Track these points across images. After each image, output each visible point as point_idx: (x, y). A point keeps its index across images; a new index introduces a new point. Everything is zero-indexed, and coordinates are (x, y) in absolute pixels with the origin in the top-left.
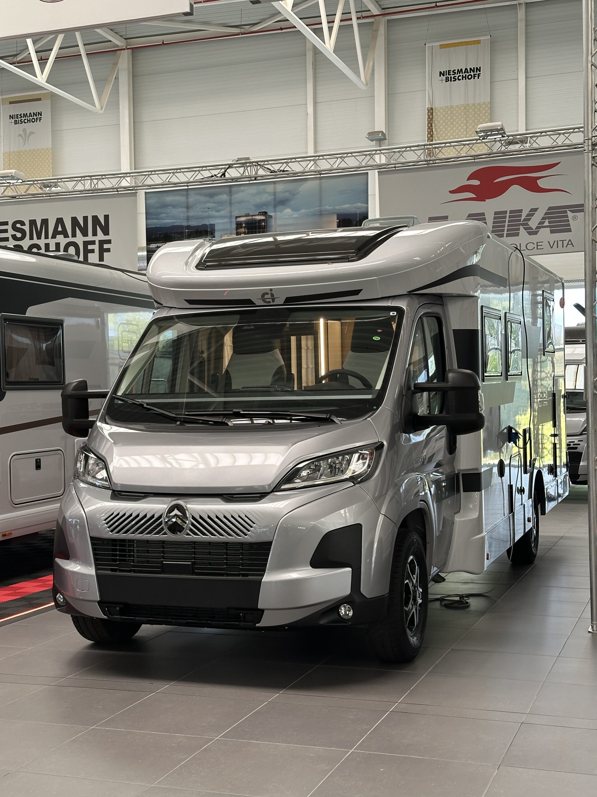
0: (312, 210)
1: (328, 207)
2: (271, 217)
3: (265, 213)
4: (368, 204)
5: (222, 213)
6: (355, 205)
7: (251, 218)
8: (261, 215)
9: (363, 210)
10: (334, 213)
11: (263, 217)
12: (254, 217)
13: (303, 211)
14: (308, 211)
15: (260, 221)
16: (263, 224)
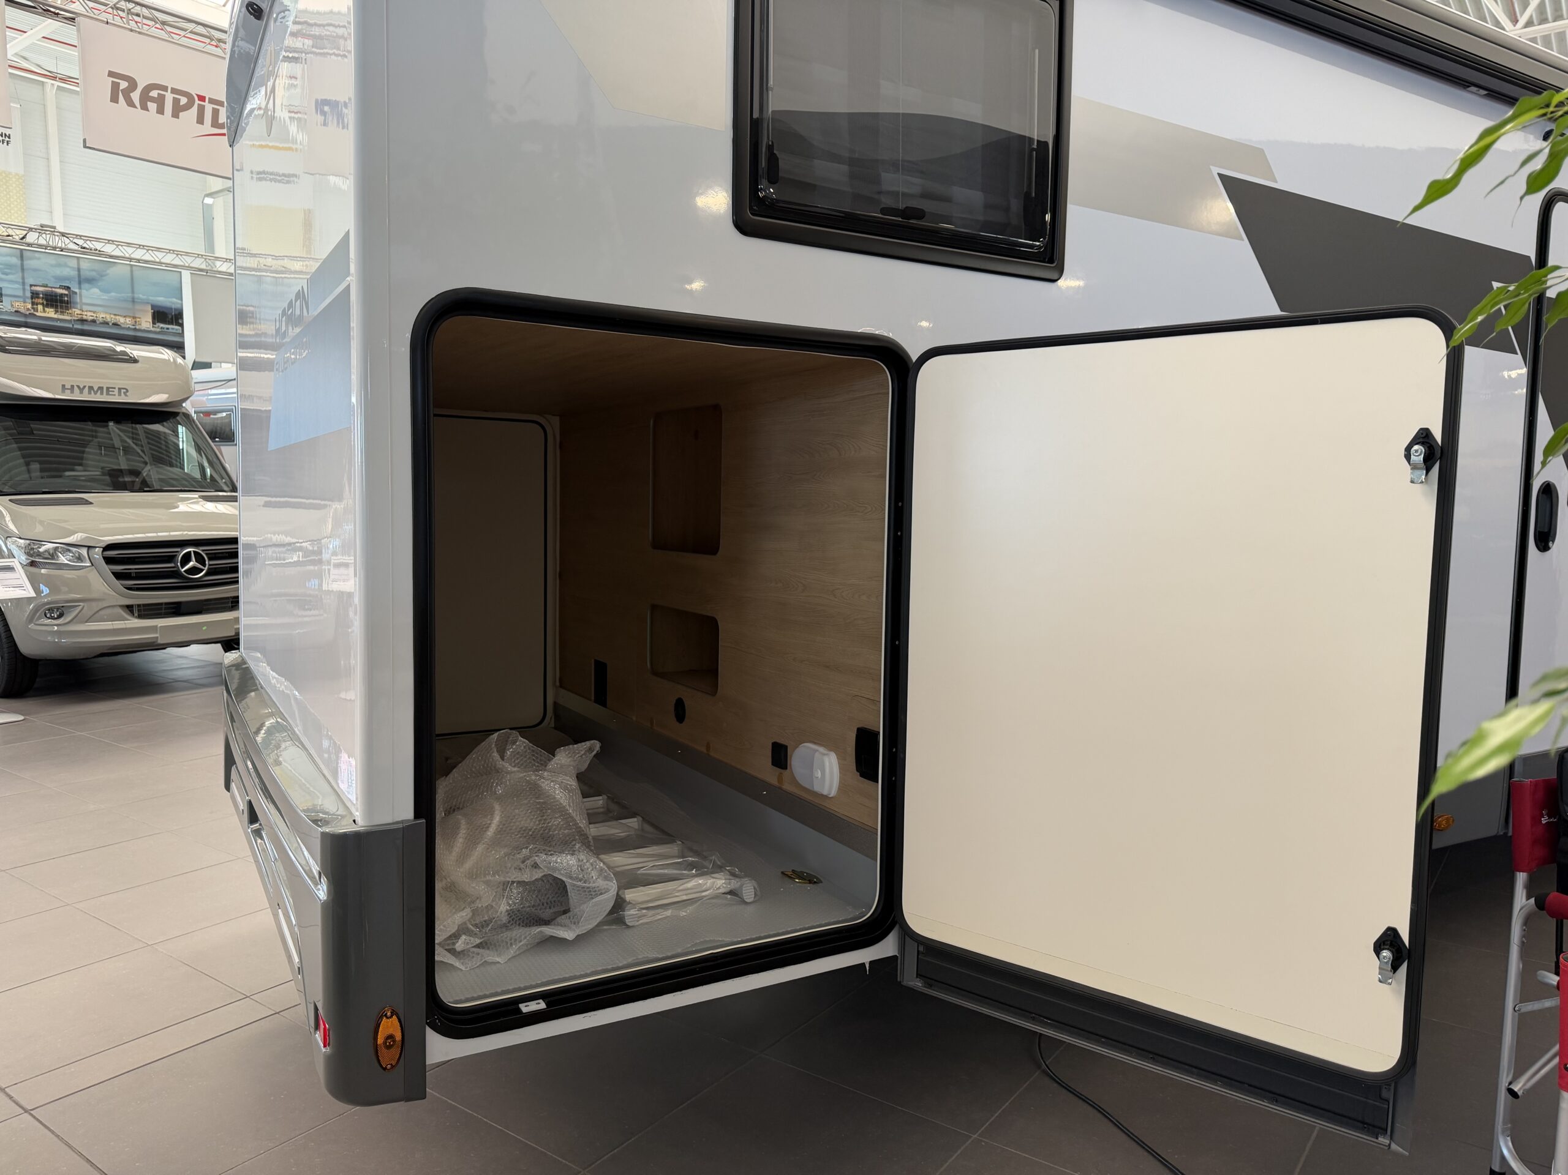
0: (123, 295)
1: (141, 296)
2: (76, 293)
3: (68, 288)
4: (182, 300)
5: (10, 277)
6: (170, 300)
7: (50, 289)
8: (63, 289)
9: (179, 306)
10: (148, 303)
11: (66, 292)
12: (53, 289)
13: (113, 294)
14: (119, 295)
15: (62, 295)
16: (66, 299)
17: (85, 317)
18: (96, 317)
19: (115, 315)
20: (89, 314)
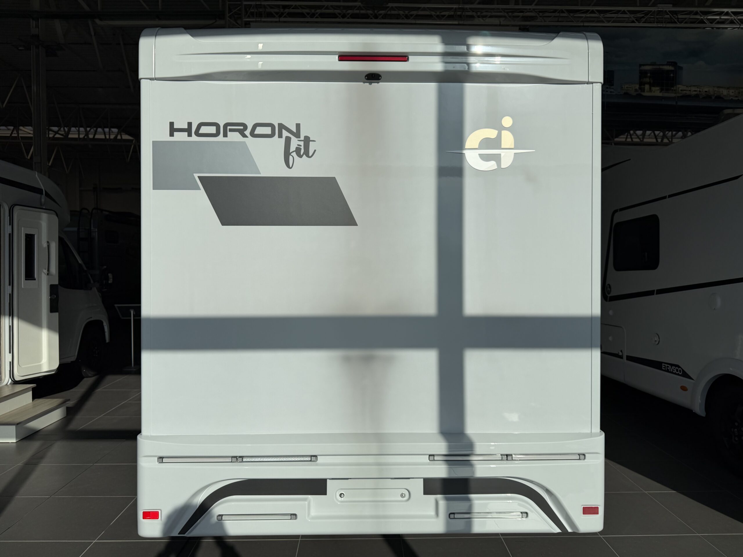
2: (681, 68)
3: (674, 64)
7: (658, 67)
8: (669, 65)
11: (671, 68)
12: (661, 67)
15: (669, 71)
16: (672, 75)
17: (688, 93)
18: (700, 91)
19: (718, 87)
20: (693, 89)
